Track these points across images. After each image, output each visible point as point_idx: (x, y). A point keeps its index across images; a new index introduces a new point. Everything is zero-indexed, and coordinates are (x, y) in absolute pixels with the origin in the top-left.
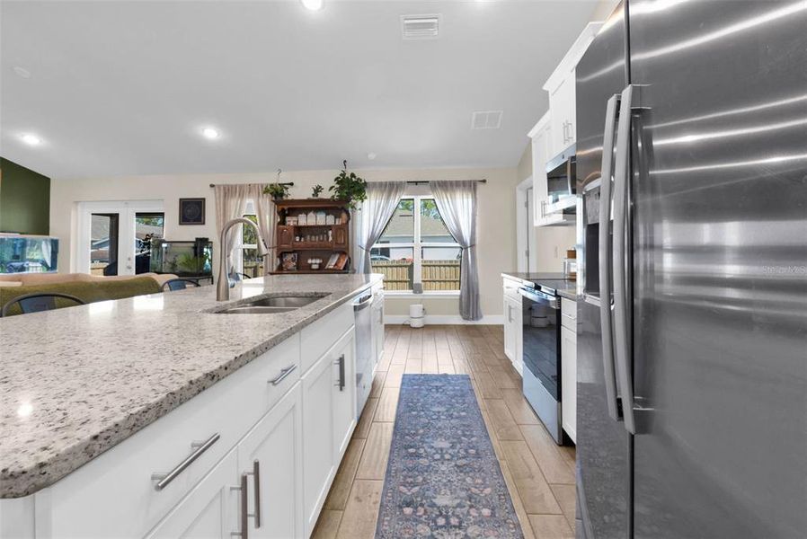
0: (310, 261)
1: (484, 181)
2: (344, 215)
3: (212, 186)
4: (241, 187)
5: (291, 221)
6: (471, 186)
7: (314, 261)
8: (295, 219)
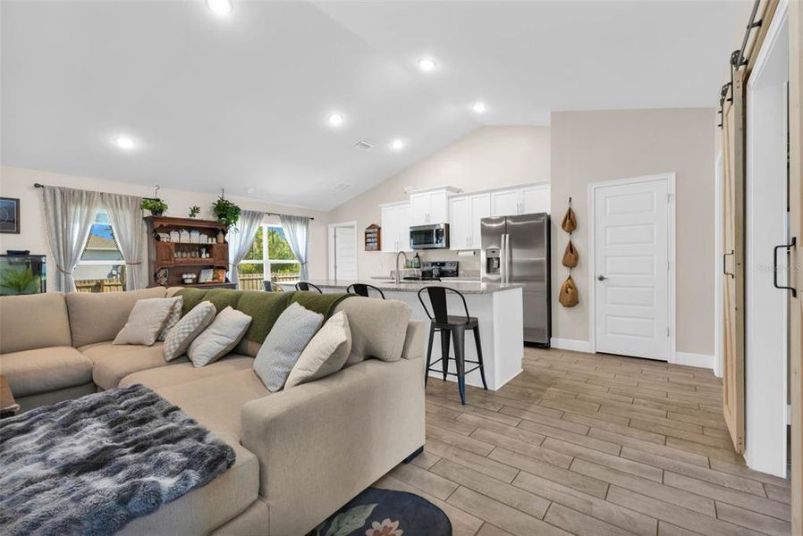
0: (185, 276)
1: (312, 219)
2: (221, 235)
3: (37, 186)
4: (89, 194)
5: (164, 237)
6: (305, 220)
7: (190, 276)
8: (167, 235)
